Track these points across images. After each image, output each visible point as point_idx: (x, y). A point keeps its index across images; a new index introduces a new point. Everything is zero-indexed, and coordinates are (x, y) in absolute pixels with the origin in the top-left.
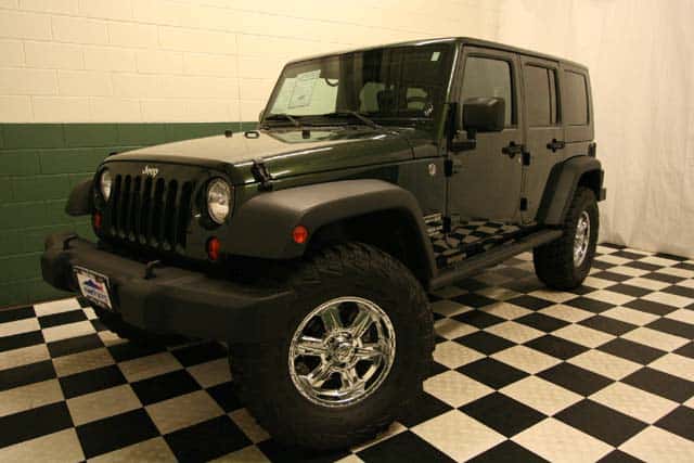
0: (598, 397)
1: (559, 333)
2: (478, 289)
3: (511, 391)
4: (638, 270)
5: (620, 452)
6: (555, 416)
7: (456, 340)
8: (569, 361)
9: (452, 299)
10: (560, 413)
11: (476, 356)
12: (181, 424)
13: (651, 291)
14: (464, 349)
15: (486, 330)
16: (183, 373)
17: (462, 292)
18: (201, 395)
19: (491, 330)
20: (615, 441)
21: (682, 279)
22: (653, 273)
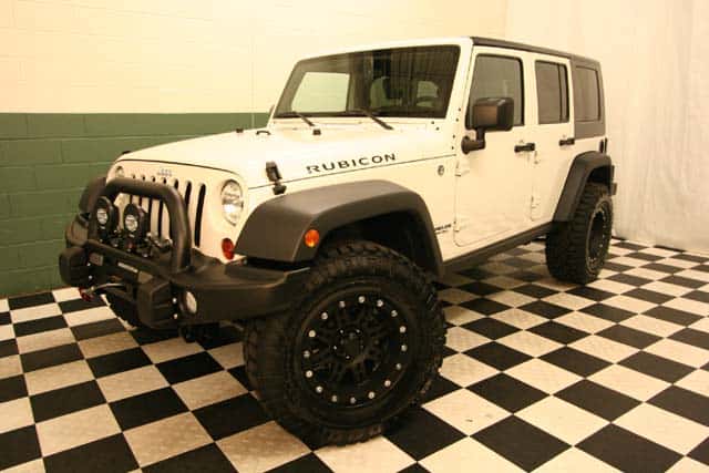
0: (596, 378)
1: (561, 320)
2: (484, 278)
3: (514, 372)
4: (639, 261)
5: (614, 425)
6: (555, 395)
7: (463, 326)
8: (570, 346)
9: (460, 288)
10: (560, 392)
11: (483, 340)
12: (208, 400)
13: (651, 281)
14: (471, 334)
15: (492, 316)
16: (205, 355)
17: (467, 281)
18: (224, 375)
19: (497, 317)
20: (611, 416)
21: (679, 270)
22: (653, 263)
